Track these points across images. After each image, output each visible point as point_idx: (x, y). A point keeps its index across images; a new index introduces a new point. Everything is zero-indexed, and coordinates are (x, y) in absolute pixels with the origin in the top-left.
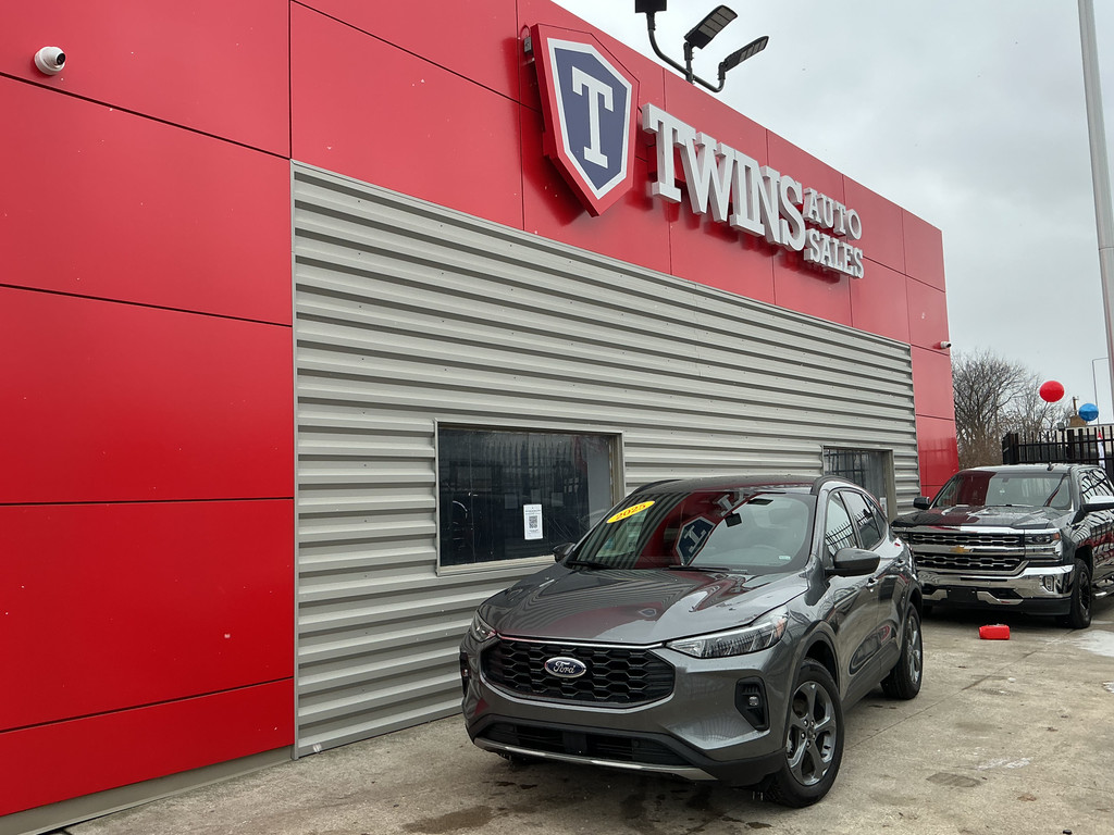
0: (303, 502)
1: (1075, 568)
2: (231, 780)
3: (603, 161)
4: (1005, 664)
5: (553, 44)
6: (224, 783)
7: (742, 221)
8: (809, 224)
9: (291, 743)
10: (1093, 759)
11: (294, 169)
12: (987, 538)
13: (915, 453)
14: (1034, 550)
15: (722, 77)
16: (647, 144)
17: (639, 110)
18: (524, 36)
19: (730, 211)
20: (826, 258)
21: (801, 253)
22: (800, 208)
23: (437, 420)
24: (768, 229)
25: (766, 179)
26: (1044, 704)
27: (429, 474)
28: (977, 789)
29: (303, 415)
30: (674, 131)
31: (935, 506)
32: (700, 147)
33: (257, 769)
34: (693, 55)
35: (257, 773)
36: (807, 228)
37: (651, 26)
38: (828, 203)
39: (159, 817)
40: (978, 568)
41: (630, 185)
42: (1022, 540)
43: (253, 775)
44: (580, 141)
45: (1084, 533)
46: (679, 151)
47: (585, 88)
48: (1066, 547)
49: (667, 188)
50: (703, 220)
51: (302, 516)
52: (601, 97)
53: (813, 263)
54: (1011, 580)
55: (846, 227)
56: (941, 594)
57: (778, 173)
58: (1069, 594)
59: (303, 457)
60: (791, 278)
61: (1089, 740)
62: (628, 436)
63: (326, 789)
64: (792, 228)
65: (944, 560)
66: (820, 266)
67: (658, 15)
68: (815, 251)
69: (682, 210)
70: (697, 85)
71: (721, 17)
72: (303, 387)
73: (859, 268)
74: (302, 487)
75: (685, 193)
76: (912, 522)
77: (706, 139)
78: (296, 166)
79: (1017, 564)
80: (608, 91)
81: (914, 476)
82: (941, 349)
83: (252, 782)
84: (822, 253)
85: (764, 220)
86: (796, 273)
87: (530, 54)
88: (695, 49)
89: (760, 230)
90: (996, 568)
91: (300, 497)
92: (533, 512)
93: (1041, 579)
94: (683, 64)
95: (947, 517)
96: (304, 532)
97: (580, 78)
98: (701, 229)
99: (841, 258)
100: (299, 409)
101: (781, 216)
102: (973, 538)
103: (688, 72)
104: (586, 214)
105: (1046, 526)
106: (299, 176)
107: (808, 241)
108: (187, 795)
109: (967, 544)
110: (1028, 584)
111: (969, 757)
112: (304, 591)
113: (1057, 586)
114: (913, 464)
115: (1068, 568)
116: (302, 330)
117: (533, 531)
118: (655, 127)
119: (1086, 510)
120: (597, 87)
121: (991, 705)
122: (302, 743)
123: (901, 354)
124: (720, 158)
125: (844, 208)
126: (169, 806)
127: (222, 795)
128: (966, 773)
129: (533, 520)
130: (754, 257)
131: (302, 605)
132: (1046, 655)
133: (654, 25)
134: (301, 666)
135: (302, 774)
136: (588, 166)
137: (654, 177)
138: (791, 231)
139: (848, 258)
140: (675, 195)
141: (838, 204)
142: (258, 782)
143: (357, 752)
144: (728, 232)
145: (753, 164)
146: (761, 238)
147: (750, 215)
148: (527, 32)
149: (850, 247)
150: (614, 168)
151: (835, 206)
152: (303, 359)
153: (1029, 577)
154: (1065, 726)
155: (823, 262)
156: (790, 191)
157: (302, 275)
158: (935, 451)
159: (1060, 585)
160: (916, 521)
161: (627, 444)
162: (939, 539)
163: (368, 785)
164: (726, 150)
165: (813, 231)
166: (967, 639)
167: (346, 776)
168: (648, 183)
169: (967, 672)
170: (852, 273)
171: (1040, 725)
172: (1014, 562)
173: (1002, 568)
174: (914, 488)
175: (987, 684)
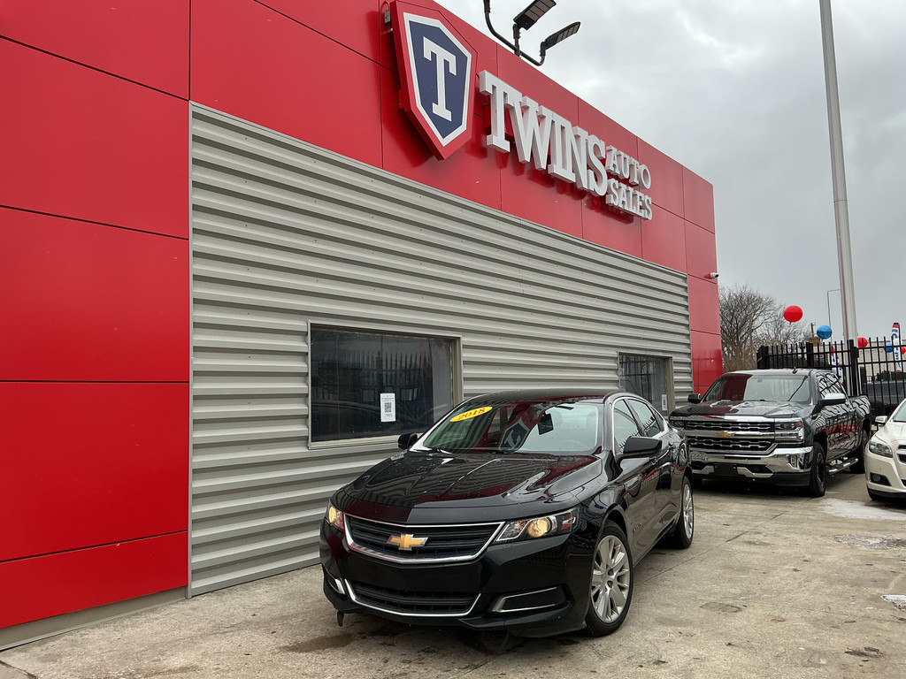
0: (197, 387)
1: (814, 449)
2: (134, 615)
3: (447, 115)
4: (759, 523)
5: (408, 18)
6: (129, 617)
7: (558, 170)
8: (610, 175)
9: (185, 585)
10: (828, 591)
11: (192, 109)
12: (745, 425)
13: (689, 360)
14: (782, 435)
15: (543, 54)
16: (483, 104)
17: (476, 76)
18: (383, 11)
19: (549, 162)
20: (623, 202)
21: (603, 198)
22: (603, 161)
23: (310, 321)
24: (578, 177)
25: (577, 137)
26: (790, 551)
27: (303, 366)
28: (740, 614)
29: (197, 314)
30: (505, 94)
31: (705, 400)
32: (525, 109)
33: (156, 606)
34: (521, 35)
35: (156, 609)
36: (609, 178)
37: (487, 10)
38: (625, 158)
39: (73, 643)
40: (739, 448)
41: (469, 137)
42: (772, 426)
43: (152, 611)
44: (429, 98)
45: (821, 422)
46: (508, 111)
47: (434, 55)
48: (807, 434)
49: (498, 140)
50: (527, 168)
51: (196, 398)
52: (446, 64)
53: (613, 206)
54: (764, 458)
55: (639, 179)
56: (708, 470)
57: (587, 133)
58: (809, 470)
59: (197, 349)
60: (596, 217)
61: (825, 577)
62: (466, 340)
63: (214, 621)
64: (597, 178)
65: (712, 443)
66: (618, 209)
68: (615, 196)
69: (509, 159)
70: (523, 58)
71: (542, 5)
72: (197, 290)
73: (648, 211)
74: (196, 373)
75: (513, 146)
76: (687, 412)
77: (531, 103)
78: (194, 106)
79: (769, 446)
80: (452, 59)
81: (689, 378)
82: (711, 279)
83: (152, 616)
84: (620, 198)
85: (575, 170)
86: (599, 214)
87: (389, 25)
88: (522, 30)
89: (572, 178)
90: (752, 449)
91: (194, 381)
92: (388, 400)
93: (786, 457)
94: (513, 42)
95: (714, 408)
96: (197, 411)
97: (429, 47)
98: (524, 177)
99: (634, 203)
100: (194, 309)
101: (588, 168)
102: (734, 425)
103: (516, 48)
104: (434, 157)
105: (791, 416)
106: (196, 115)
107: (609, 188)
108: (98, 626)
109: (729, 430)
110: (778, 462)
111: (733, 591)
112: (197, 460)
113: (800, 464)
114: (688, 369)
115: (809, 449)
116: (197, 243)
117: (388, 415)
118: (489, 90)
119: (822, 405)
120: (443, 55)
121: (749, 553)
122: (196, 585)
123: (679, 281)
124: (541, 118)
125: (638, 163)
126: (82, 635)
127: (127, 626)
128: (730, 602)
129: (388, 406)
130: (566, 200)
131: (195, 471)
132: (791, 517)
133: (489, 8)
134: (194, 521)
135: (195, 609)
136: (436, 119)
137: (488, 131)
138: (596, 180)
139: (640, 203)
140: (506, 146)
141: (633, 160)
142: (158, 615)
143: (240, 592)
144: (546, 179)
145: (567, 124)
146: (573, 185)
147: (564, 166)
148: (387, 7)
149: (642, 195)
150: (456, 122)
151: (630, 161)
152: (197, 267)
153: (778, 455)
154: (807, 568)
155: (621, 206)
156: (596, 147)
157: (197, 197)
158: (706, 359)
159: (802, 463)
160: (690, 412)
161: (465, 347)
162: (708, 426)
163: (250, 617)
164: (546, 112)
165: (613, 180)
166: (729, 504)
167: (232, 610)
168: (483, 136)
169: (730, 528)
170: (642, 215)
171: (787, 567)
172: (767, 444)
173: (757, 449)
174: (689, 388)
175: (746, 537)
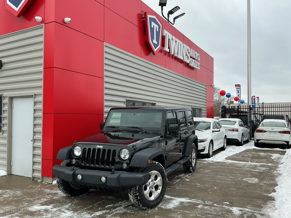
5: (149, 16)
8: (191, 57)
11: (104, 44)
13: (206, 110)
15: (174, 21)
18: (142, 14)
19: (177, 54)
21: (189, 64)
22: (189, 53)
23: (126, 99)
24: (184, 58)
25: (184, 47)
30: (168, 36)
32: (172, 39)
37: (162, 9)
38: (194, 52)
44: (153, 39)
47: (154, 26)
49: (166, 49)
50: (171, 55)
51: (105, 118)
53: (191, 66)
55: (197, 58)
57: (186, 45)
59: (105, 106)
60: (186, 69)
62: (157, 104)
64: (188, 58)
67: (164, 7)
68: (191, 63)
70: (170, 23)
71: (177, 8)
72: (106, 91)
74: (105, 112)
75: (170, 50)
77: (174, 38)
78: (105, 44)
80: (157, 27)
82: (212, 86)
84: (193, 64)
85: (183, 56)
87: (144, 18)
88: (170, 15)
89: (182, 58)
91: (104, 114)
94: (167, 18)
97: (153, 24)
99: (196, 65)
101: (186, 55)
103: (168, 20)
106: (106, 46)
107: (190, 61)
114: (205, 112)
116: (106, 79)
118: (165, 35)
120: (156, 26)
124: (176, 42)
125: (197, 53)
130: (179, 64)
136: (154, 44)
137: (164, 46)
139: (197, 65)
140: (168, 50)
141: (196, 53)
144: (176, 59)
145: (182, 43)
146: (182, 60)
147: (181, 55)
149: (198, 62)
150: (158, 44)
152: (106, 85)
155: (193, 66)
156: (188, 49)
157: (106, 67)
158: (210, 109)
164: (177, 40)
168: (162, 47)
170: (198, 68)
